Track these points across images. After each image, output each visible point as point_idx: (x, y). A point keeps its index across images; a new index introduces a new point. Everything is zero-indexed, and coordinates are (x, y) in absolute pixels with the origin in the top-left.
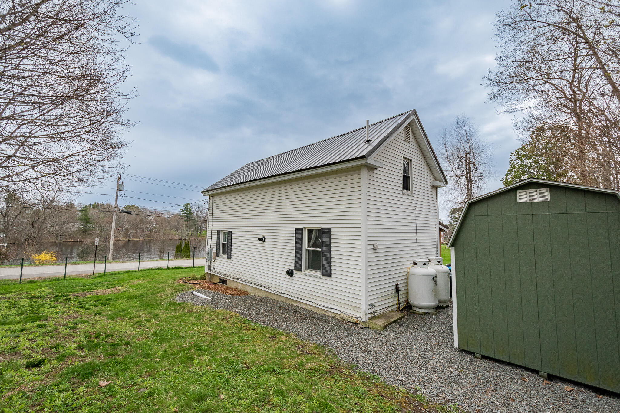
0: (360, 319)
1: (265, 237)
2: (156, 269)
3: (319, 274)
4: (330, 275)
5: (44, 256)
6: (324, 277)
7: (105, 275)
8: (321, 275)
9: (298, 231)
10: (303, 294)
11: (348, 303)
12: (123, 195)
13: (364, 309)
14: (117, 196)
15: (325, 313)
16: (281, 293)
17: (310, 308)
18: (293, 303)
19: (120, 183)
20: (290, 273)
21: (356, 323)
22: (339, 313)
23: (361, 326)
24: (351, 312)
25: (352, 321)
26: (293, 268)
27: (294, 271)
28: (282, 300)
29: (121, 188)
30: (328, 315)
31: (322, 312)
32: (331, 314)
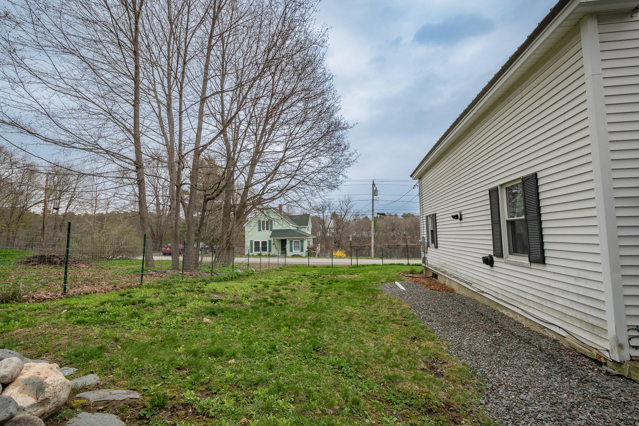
0: (607, 354)
1: (462, 213)
2: (397, 265)
3: (525, 260)
4: (542, 261)
5: (339, 253)
6: (534, 266)
7: (357, 266)
8: (528, 262)
9: (493, 193)
10: (507, 295)
11: (579, 316)
12: (378, 199)
13: (614, 333)
14: (373, 200)
15: (541, 331)
16: (483, 292)
17: (519, 319)
18: (497, 308)
19: (375, 189)
20: (489, 261)
21: (598, 362)
22: (564, 334)
23: (610, 370)
24: (587, 336)
25: (588, 355)
26: (492, 254)
27: (495, 258)
28: (485, 302)
29: (376, 194)
30: (547, 335)
31: (537, 329)
32: (551, 335)
